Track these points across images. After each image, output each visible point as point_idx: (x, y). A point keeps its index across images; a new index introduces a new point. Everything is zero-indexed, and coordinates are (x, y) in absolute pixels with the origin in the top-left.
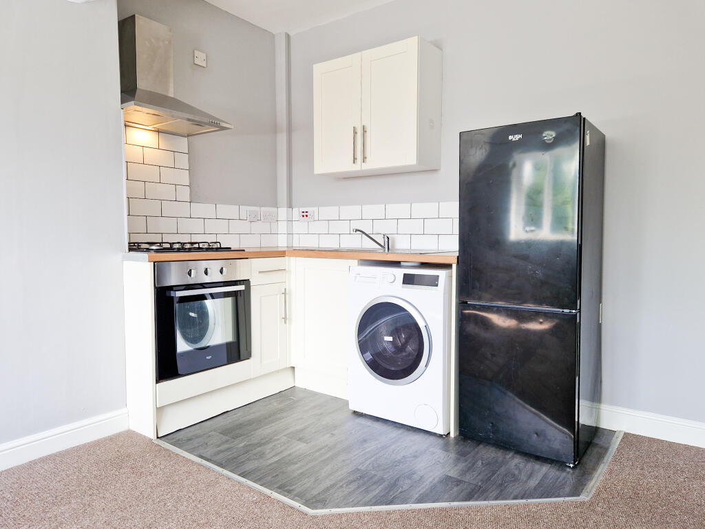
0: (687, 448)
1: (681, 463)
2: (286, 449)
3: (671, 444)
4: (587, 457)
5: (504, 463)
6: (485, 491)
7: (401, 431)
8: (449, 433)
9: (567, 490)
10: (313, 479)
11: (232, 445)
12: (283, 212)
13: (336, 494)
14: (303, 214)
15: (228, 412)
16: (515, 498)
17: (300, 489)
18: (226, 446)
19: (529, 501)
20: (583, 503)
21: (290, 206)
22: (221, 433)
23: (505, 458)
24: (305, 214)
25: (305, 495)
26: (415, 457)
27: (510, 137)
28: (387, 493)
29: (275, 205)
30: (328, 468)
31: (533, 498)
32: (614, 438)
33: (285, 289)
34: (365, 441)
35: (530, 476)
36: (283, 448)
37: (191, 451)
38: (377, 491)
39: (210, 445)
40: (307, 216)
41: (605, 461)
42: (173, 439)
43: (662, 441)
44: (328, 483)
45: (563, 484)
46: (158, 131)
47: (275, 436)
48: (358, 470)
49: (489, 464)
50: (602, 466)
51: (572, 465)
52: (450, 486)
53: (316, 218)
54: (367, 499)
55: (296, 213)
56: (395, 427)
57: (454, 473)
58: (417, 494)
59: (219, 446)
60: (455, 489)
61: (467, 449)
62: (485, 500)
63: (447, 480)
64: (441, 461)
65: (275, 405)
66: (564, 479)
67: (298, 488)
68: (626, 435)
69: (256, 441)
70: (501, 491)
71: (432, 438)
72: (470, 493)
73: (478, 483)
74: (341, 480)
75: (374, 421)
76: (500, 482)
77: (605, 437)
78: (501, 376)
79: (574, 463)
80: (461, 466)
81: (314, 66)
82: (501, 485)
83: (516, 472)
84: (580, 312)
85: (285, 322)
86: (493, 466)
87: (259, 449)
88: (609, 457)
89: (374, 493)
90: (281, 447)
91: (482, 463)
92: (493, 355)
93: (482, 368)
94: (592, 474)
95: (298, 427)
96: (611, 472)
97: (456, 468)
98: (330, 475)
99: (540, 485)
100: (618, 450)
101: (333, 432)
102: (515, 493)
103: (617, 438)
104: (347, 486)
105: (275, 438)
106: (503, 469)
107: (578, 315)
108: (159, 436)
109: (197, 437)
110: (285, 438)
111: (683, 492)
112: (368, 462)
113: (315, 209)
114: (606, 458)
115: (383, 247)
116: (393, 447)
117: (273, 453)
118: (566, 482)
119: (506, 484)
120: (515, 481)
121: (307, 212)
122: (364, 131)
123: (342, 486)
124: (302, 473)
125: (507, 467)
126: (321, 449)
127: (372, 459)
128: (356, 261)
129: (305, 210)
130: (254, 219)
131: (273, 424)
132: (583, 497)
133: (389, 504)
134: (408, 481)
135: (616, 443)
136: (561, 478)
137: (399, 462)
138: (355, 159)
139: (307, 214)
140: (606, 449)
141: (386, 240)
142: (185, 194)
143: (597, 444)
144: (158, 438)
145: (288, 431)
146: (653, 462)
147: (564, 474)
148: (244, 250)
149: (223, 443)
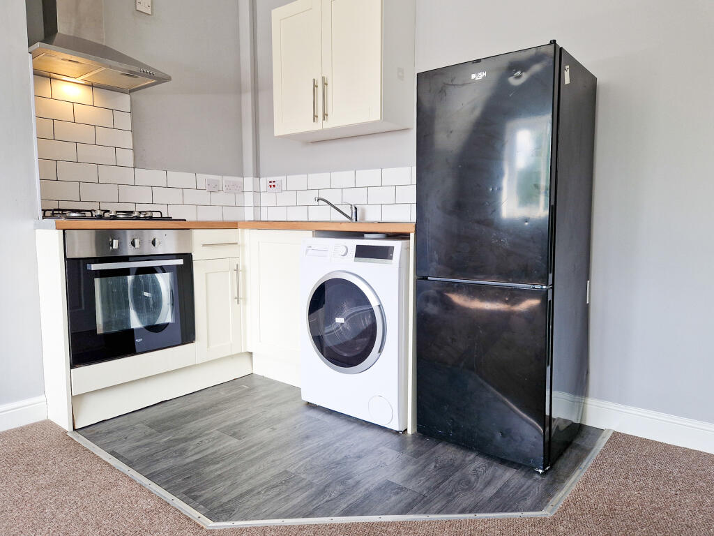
0: (687, 452)
1: (675, 471)
2: (212, 446)
3: (667, 447)
4: (563, 460)
5: (461, 466)
6: (430, 501)
7: (352, 426)
8: (406, 430)
9: (529, 502)
10: (229, 483)
11: (154, 440)
12: (249, 182)
13: (249, 503)
15: (166, 401)
16: (462, 512)
17: (209, 496)
18: (146, 441)
19: (479, 515)
20: (543, 520)
21: (257, 175)
22: (147, 425)
23: (464, 460)
24: (272, 184)
25: (211, 503)
26: (359, 457)
27: (473, 76)
28: (310, 502)
29: (241, 175)
30: (252, 470)
31: (485, 512)
32: (600, 438)
33: (237, 265)
34: (307, 437)
35: (488, 484)
36: (208, 445)
37: (102, 446)
38: (299, 499)
39: (130, 439)
40: (274, 186)
41: (583, 466)
42: (92, 431)
43: (657, 443)
44: (246, 487)
45: (526, 495)
46: (92, 86)
47: (208, 429)
48: (286, 472)
49: (442, 467)
50: (578, 472)
51: (541, 471)
52: (388, 494)
53: (284, 189)
54: (283, 509)
55: (264, 182)
56: (348, 421)
57: (397, 479)
58: (345, 503)
59: (139, 440)
60: (393, 498)
61: (423, 449)
62: (425, 513)
63: (387, 487)
64: (388, 463)
65: (223, 394)
66: (528, 488)
67: (207, 494)
68: (616, 434)
69: (182, 436)
70: (448, 502)
71: (386, 435)
72: (410, 504)
73: (423, 491)
74: (262, 485)
75: (326, 413)
76: (449, 491)
77: (590, 436)
78: (462, 364)
79: (544, 469)
80: (410, 469)
81: (273, 11)
82: (449, 494)
83: (473, 479)
84: (553, 288)
85: (238, 303)
86: (448, 470)
87: (182, 445)
88: (588, 463)
89: (295, 502)
90: (209, 442)
91: (435, 467)
92: (453, 340)
93: (441, 354)
94: (563, 482)
95: (237, 420)
96: (587, 480)
97: (403, 471)
98: (251, 478)
99: (497, 494)
100: (601, 453)
101: (275, 427)
102: (464, 505)
103: (603, 438)
104: (265, 492)
105: (206, 432)
106: (458, 474)
107: (550, 292)
108: (76, 428)
109: (119, 430)
110: (217, 432)
111: (672, 508)
112: (301, 463)
113: (283, 178)
114: (585, 463)
115: (351, 219)
116: (337, 444)
117: (197, 450)
118: (529, 492)
119: (456, 494)
120: (468, 490)
121: (274, 182)
122: (325, 84)
123: (259, 493)
124: (219, 475)
125: (464, 471)
126: (253, 446)
127: (308, 459)
128: (311, 233)
129: (272, 179)
130: (213, 189)
131: (210, 417)
132: (546, 513)
133: (307, 516)
134: (340, 488)
135: (602, 443)
136: (525, 487)
137: (338, 463)
138: (315, 117)
139: (274, 184)
140: (587, 451)
141: (354, 211)
142: (127, 157)
143: (578, 445)
144: (74, 429)
145: (223, 425)
146: (641, 469)
147: (530, 482)
148: (185, 220)
149: (146, 437)
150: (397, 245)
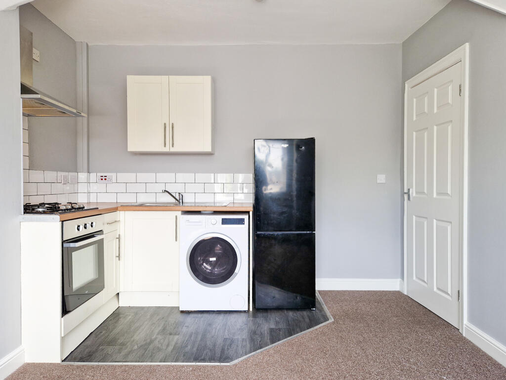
12: (82, 176)
14: (102, 178)
17: (208, 357)
21: (88, 171)
27: (283, 145)
33: (119, 235)
53: (114, 181)
85: (119, 260)
113: (114, 175)
121: (105, 176)
128: (180, 212)
129: (104, 174)
138: (165, 144)
139: (105, 178)
141: (181, 197)
144: (62, 361)
150: (246, 217)
